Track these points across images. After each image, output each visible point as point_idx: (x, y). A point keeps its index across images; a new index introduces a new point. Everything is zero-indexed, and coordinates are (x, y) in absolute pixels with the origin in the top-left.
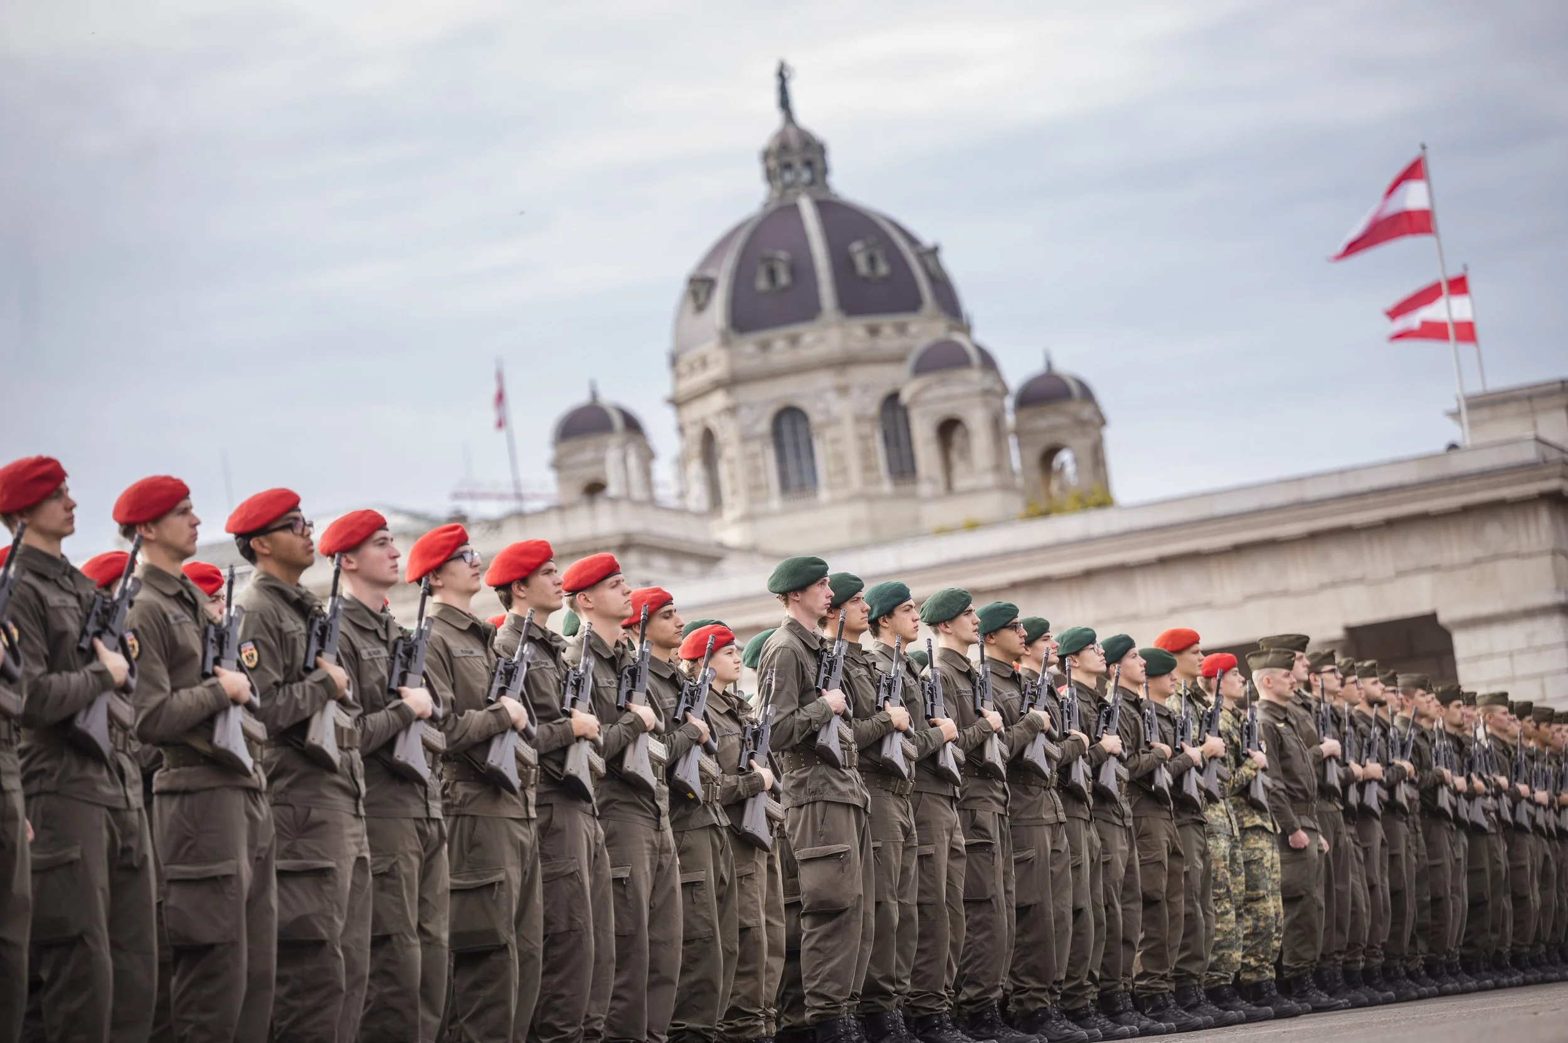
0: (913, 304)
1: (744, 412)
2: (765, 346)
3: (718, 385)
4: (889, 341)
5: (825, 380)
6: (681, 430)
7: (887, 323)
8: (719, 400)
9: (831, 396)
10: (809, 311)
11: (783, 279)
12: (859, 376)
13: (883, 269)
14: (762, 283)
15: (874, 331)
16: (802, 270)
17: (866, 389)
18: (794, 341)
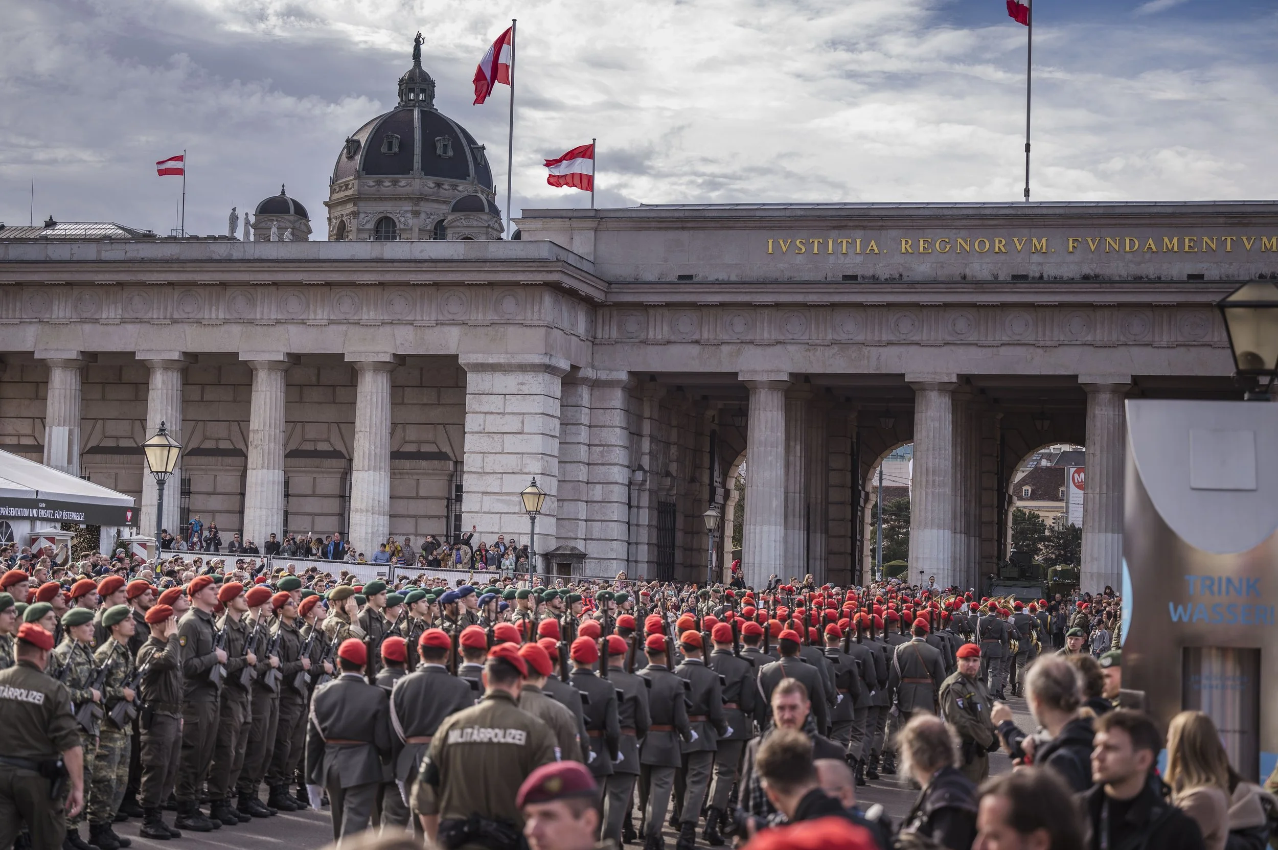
0: (464, 175)
1: (362, 216)
2: (379, 183)
3: (350, 199)
4: (446, 191)
5: (408, 207)
6: (329, 220)
7: (447, 183)
8: (350, 208)
9: (409, 215)
10: (405, 168)
11: (396, 149)
12: (425, 207)
13: (450, 153)
14: (384, 149)
15: (439, 185)
16: (406, 146)
17: (429, 215)
18: (395, 183)
